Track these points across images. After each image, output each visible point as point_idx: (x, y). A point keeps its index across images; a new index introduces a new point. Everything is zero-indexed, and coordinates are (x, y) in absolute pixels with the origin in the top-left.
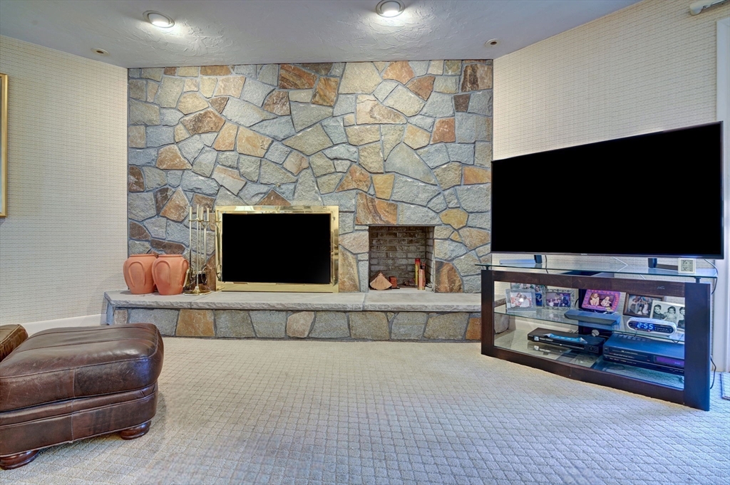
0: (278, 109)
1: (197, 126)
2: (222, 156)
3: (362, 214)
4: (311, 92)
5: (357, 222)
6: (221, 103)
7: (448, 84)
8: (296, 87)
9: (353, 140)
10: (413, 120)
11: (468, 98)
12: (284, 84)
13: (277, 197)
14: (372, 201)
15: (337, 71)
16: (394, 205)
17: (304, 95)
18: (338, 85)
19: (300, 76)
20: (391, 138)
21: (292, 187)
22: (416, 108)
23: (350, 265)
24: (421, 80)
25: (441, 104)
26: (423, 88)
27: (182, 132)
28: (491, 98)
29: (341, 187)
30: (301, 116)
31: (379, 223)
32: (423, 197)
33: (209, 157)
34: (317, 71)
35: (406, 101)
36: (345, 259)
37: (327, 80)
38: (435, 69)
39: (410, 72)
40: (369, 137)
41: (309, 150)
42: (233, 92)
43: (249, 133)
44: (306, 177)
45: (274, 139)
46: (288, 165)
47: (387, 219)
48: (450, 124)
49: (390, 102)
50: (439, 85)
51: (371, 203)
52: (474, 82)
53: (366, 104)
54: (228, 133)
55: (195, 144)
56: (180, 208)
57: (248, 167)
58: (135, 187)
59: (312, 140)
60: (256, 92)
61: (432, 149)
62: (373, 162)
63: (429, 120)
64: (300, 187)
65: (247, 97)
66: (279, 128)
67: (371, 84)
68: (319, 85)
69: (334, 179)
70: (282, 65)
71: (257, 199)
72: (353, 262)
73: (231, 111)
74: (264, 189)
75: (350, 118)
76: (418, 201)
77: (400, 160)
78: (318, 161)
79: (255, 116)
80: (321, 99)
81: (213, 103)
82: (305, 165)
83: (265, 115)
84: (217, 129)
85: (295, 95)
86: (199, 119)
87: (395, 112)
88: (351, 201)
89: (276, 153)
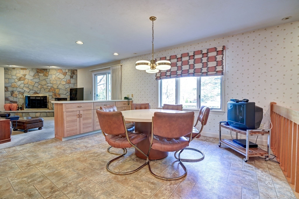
0: (37, 77)
1: (20, 79)
2: (25, 85)
3: (53, 96)
4: (43, 74)
5: (52, 97)
6: (25, 75)
7: (69, 74)
8: (40, 73)
9: (51, 83)
10: (63, 80)
11: (73, 76)
12: (38, 72)
13: (37, 93)
14: (55, 94)
15: (48, 70)
16: (59, 95)
17: (42, 74)
18: (48, 73)
19: (41, 71)
20: (59, 83)
21: (40, 91)
22: (63, 77)
23: (51, 105)
24: (64, 73)
25: (68, 77)
26: (65, 74)
27: (16, 80)
28: (77, 76)
29: (49, 91)
30: (41, 78)
31: (57, 98)
32: (65, 93)
33: (22, 85)
34: (44, 70)
35: (61, 76)
36: (50, 104)
37: (46, 72)
38: (67, 71)
39: (62, 71)
40: (55, 82)
41: (43, 84)
42: (27, 73)
43: (31, 81)
44: (42, 89)
45: (36, 82)
46: (39, 87)
47: (58, 97)
48: (70, 81)
49: (58, 76)
50: (67, 74)
51: (55, 95)
52: (74, 73)
53: (54, 76)
54: (26, 81)
55: (19, 83)
56: (16, 95)
57: (31, 87)
58: (6, 91)
59: (43, 83)
60: (32, 74)
61: (66, 85)
62: (55, 87)
63: (66, 80)
64: (41, 91)
65: (30, 74)
66: (37, 80)
67: (55, 73)
68: (45, 73)
69: (48, 90)
70: (37, 69)
71: (32, 93)
72: (52, 105)
73: (27, 77)
74: (34, 91)
75: (51, 79)
76: (64, 94)
77: (60, 87)
78: (45, 87)
79: (32, 78)
80: (45, 75)
81: (23, 75)
82: (42, 87)
83: (34, 78)
84: (24, 80)
85: (40, 74)
86: (20, 78)
87: (60, 78)
88: (51, 94)
89: (36, 85)
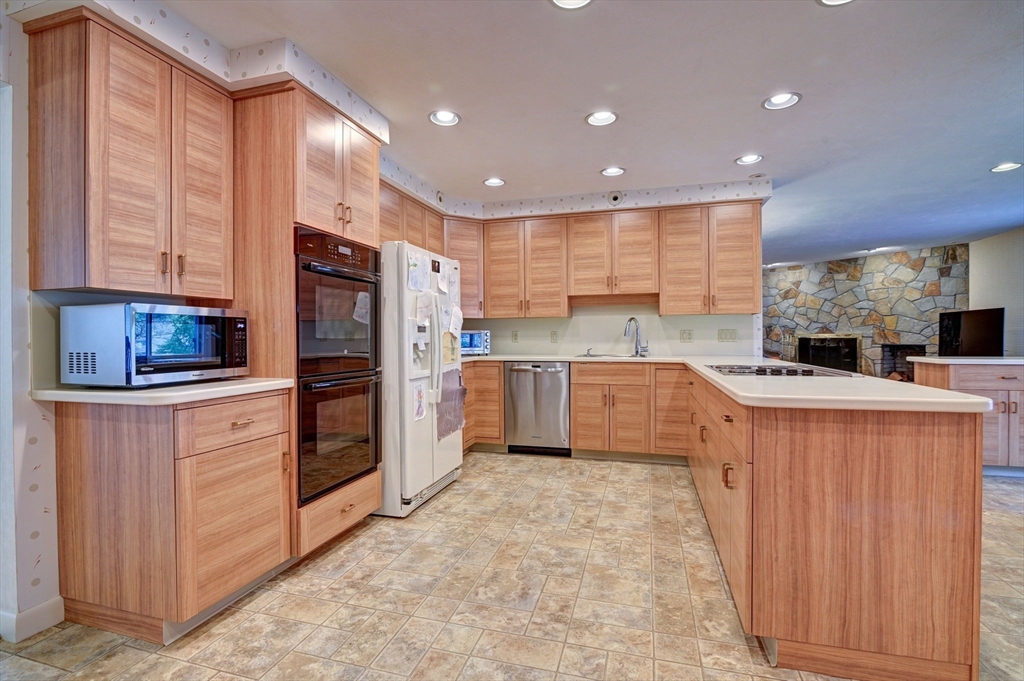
0: (827, 285)
1: (786, 295)
2: (799, 310)
3: (877, 339)
4: (846, 274)
5: (873, 342)
6: (798, 284)
7: (935, 262)
8: (838, 272)
9: (871, 298)
10: (911, 284)
11: (950, 268)
12: (831, 271)
13: (828, 329)
14: (883, 331)
15: (861, 262)
16: (897, 334)
17: (842, 276)
18: (862, 269)
19: (840, 267)
20: (896, 295)
21: (836, 324)
22: (913, 277)
23: (869, 364)
24: (915, 260)
25: (930, 274)
26: (918, 265)
27: (779, 299)
28: (968, 267)
29: (864, 324)
30: (840, 287)
31: (888, 343)
32: (917, 328)
33: (792, 310)
34: (849, 263)
35: (906, 274)
36: (866, 362)
37: (855, 267)
38: (925, 254)
39: (908, 257)
40: (882, 296)
41: (846, 305)
42: (803, 278)
43: (813, 298)
44: (844, 318)
45: (826, 300)
46: (833, 313)
47: (893, 340)
48: (938, 286)
49: (894, 276)
50: (928, 263)
51: (883, 335)
52: (954, 258)
53: (879, 278)
54: (801, 298)
55: (786, 304)
56: (777, 335)
57: (812, 315)
59: (847, 299)
60: (816, 277)
61: (923, 300)
62: (884, 310)
63: (922, 284)
64: (840, 324)
65: (811, 279)
66: (828, 294)
67: (882, 267)
68: (850, 270)
69: (860, 320)
70: (830, 262)
71: (816, 330)
72: (872, 365)
73: (803, 287)
74: (821, 325)
75: (870, 286)
76: (913, 331)
77: (902, 308)
78: (850, 310)
79: (816, 289)
80: (852, 278)
81: (794, 284)
82: (843, 312)
83: (821, 288)
84: (795, 296)
85: (836, 276)
86: (787, 292)
87: (898, 281)
88: (869, 331)
89: (827, 307)
